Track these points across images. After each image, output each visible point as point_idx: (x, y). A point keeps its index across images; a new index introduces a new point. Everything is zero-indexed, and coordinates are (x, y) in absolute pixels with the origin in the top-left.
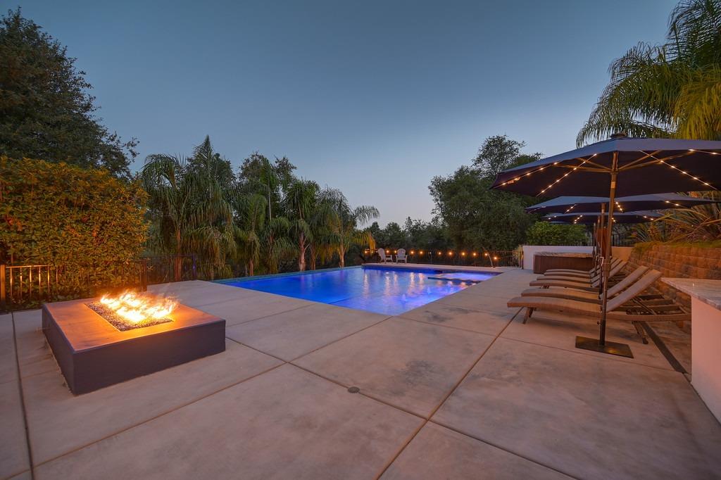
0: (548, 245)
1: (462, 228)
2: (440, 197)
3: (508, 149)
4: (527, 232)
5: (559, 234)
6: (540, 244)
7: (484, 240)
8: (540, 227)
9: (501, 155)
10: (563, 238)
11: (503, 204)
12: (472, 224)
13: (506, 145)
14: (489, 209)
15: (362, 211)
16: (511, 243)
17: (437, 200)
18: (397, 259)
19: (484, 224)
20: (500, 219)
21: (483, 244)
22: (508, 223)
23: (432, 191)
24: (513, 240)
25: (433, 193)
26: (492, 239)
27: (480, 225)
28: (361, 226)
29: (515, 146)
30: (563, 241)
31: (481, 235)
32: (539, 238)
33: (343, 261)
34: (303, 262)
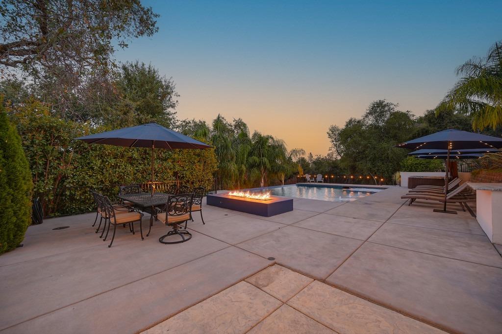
0: (416, 171)
1: (355, 161)
2: (335, 139)
3: (386, 108)
4: (401, 163)
5: (424, 165)
6: (410, 171)
7: (371, 169)
8: (410, 160)
9: (382, 112)
10: (427, 167)
11: (385, 145)
12: (363, 158)
13: (385, 106)
14: (374, 148)
15: (295, 152)
16: (390, 171)
17: (333, 141)
18: (317, 180)
19: (371, 158)
20: (382, 155)
21: (370, 171)
22: (388, 158)
23: (329, 135)
24: (391, 168)
25: (330, 136)
26: (377, 168)
27: (368, 159)
28: (294, 160)
29: (392, 107)
30: (427, 169)
31: (369, 165)
32: (410, 167)
33: (283, 182)
34: (263, 182)
